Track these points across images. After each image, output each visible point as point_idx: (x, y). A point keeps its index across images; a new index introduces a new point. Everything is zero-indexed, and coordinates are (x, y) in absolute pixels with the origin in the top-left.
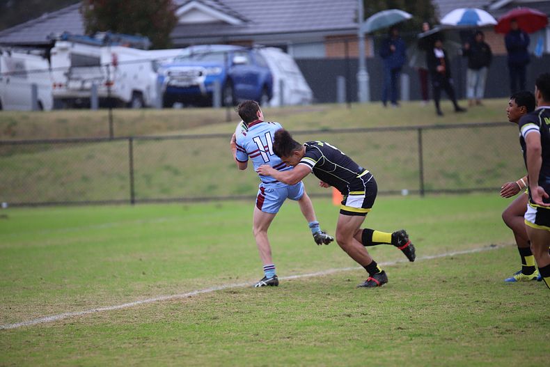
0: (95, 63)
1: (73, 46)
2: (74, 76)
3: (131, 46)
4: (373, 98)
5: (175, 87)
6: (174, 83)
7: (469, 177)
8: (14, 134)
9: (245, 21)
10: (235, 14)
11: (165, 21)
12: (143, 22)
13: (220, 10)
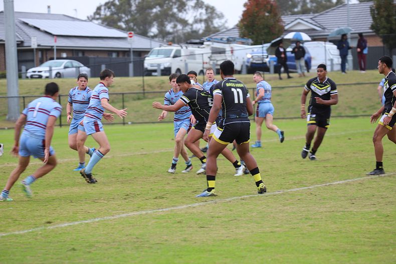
0: (222, 52)
1: (213, 44)
3: (243, 43)
4: (355, 68)
5: (255, 63)
6: (254, 61)
7: (361, 109)
8: (162, 88)
10: (318, 25)
11: (277, 29)
12: (266, 31)
13: (311, 23)
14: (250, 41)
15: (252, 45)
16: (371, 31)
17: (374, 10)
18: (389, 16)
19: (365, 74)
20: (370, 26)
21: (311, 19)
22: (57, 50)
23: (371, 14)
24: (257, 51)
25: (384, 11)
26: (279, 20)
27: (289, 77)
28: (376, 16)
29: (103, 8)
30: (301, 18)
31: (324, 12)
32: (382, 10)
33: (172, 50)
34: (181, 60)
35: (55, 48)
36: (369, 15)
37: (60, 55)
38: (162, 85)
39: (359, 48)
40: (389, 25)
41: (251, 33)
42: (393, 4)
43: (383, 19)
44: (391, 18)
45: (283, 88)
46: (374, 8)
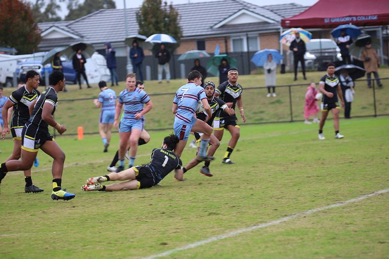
3: (6, 53)
9: (82, 37)
11: (34, 38)
12: (22, 39)
13: (68, 31)
14: (14, 50)
15: (17, 54)
17: (140, 16)
18: (157, 23)
21: (67, 26)
23: (137, 20)
24: (26, 61)
25: (152, 17)
26: (35, 28)
28: (143, 23)
30: (56, 25)
31: (80, 19)
32: (150, 16)
36: (135, 21)
42: (161, 10)
43: (151, 26)
44: (159, 25)
45: (73, 100)
46: (140, 14)
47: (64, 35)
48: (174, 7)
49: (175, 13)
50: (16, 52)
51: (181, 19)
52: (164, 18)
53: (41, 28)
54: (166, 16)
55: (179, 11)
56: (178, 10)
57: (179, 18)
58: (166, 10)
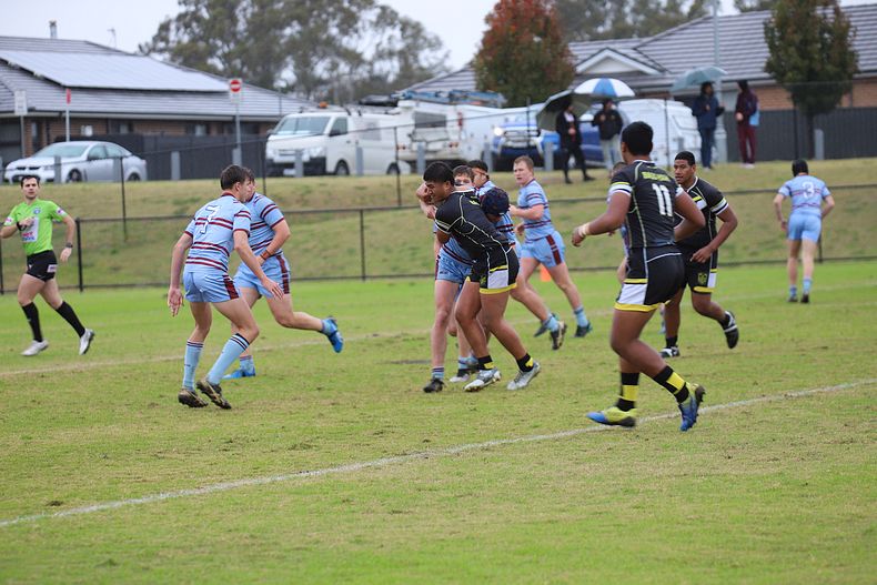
0: (439, 122)
1: (417, 105)
2: (418, 137)
4: (732, 158)
5: (511, 148)
6: (510, 144)
7: (746, 248)
8: (306, 203)
9: (662, 71)
10: (651, 64)
11: (559, 72)
12: (535, 75)
13: (635, 60)
14: (501, 99)
15: (504, 107)
16: (766, 75)
17: (772, 30)
18: (805, 42)
19: (753, 170)
20: (763, 65)
21: (635, 49)
22: (71, 118)
23: (766, 37)
24: (517, 120)
25: (795, 32)
26: (564, 53)
27: (587, 178)
28: (776, 43)
29: (173, 27)
30: (612, 46)
31: (662, 34)
32: (789, 30)
33: (328, 118)
34: (348, 142)
35: (67, 115)
36: (763, 40)
37: (80, 131)
38: (306, 197)
39: (741, 112)
40: (807, 62)
41: (501, 82)
42: (814, 17)
43: (792, 50)
44: (809, 48)
45: (574, 202)
46: (772, 25)
47: (627, 65)
48: (843, 10)
49: (844, 25)
50: (505, 101)
51: (855, 36)
52: (822, 33)
53: (575, 53)
54: (825, 29)
55: (851, 19)
56: (851, 16)
57: (851, 34)
58: (825, 18)
